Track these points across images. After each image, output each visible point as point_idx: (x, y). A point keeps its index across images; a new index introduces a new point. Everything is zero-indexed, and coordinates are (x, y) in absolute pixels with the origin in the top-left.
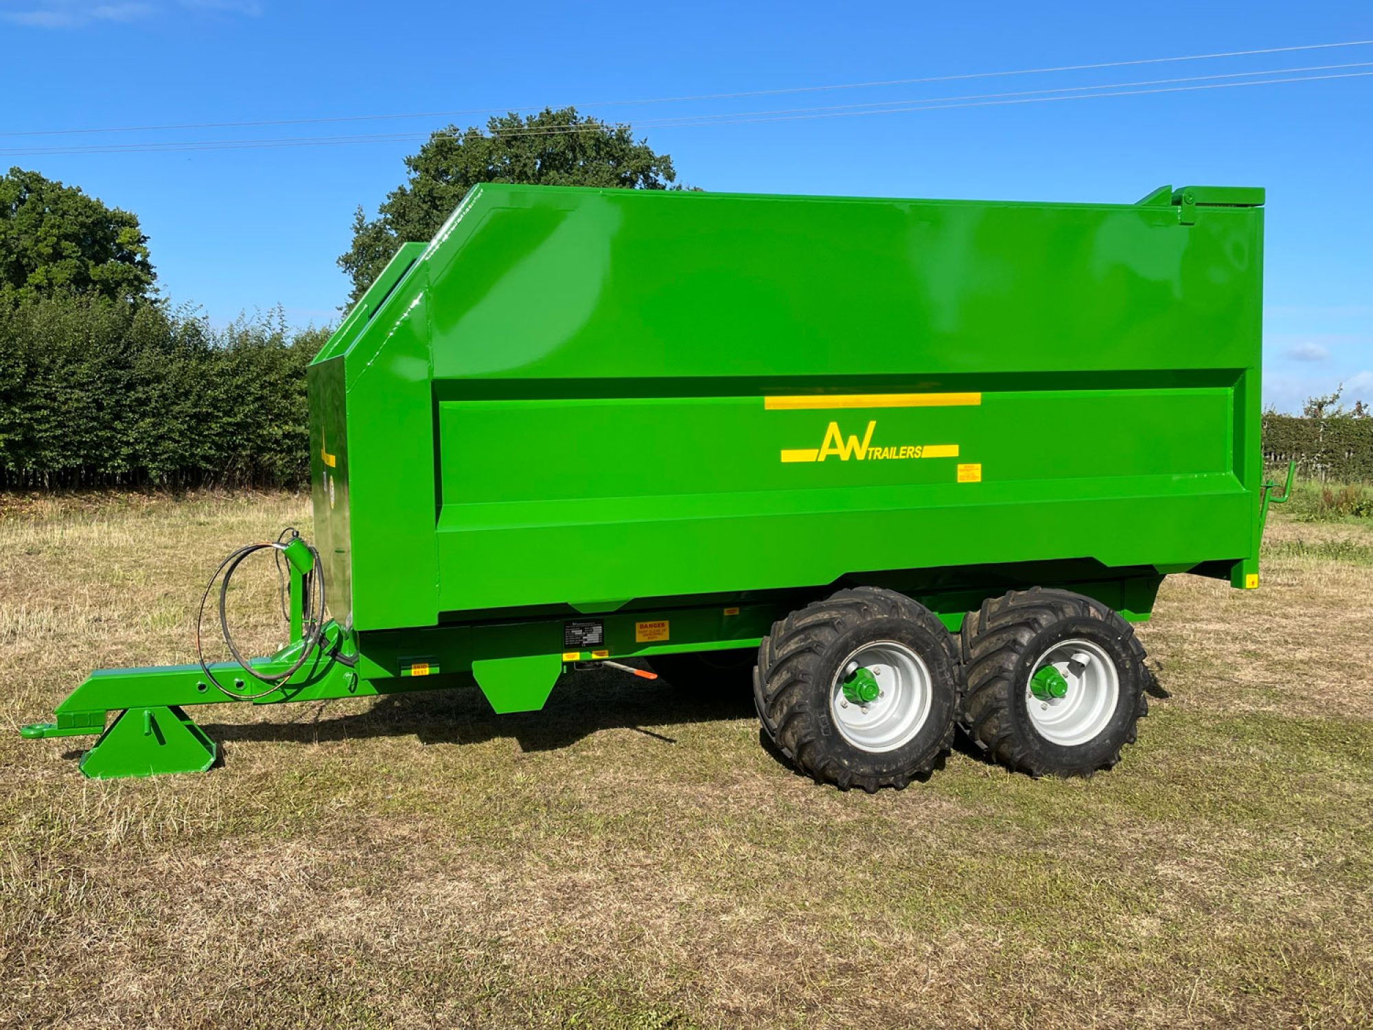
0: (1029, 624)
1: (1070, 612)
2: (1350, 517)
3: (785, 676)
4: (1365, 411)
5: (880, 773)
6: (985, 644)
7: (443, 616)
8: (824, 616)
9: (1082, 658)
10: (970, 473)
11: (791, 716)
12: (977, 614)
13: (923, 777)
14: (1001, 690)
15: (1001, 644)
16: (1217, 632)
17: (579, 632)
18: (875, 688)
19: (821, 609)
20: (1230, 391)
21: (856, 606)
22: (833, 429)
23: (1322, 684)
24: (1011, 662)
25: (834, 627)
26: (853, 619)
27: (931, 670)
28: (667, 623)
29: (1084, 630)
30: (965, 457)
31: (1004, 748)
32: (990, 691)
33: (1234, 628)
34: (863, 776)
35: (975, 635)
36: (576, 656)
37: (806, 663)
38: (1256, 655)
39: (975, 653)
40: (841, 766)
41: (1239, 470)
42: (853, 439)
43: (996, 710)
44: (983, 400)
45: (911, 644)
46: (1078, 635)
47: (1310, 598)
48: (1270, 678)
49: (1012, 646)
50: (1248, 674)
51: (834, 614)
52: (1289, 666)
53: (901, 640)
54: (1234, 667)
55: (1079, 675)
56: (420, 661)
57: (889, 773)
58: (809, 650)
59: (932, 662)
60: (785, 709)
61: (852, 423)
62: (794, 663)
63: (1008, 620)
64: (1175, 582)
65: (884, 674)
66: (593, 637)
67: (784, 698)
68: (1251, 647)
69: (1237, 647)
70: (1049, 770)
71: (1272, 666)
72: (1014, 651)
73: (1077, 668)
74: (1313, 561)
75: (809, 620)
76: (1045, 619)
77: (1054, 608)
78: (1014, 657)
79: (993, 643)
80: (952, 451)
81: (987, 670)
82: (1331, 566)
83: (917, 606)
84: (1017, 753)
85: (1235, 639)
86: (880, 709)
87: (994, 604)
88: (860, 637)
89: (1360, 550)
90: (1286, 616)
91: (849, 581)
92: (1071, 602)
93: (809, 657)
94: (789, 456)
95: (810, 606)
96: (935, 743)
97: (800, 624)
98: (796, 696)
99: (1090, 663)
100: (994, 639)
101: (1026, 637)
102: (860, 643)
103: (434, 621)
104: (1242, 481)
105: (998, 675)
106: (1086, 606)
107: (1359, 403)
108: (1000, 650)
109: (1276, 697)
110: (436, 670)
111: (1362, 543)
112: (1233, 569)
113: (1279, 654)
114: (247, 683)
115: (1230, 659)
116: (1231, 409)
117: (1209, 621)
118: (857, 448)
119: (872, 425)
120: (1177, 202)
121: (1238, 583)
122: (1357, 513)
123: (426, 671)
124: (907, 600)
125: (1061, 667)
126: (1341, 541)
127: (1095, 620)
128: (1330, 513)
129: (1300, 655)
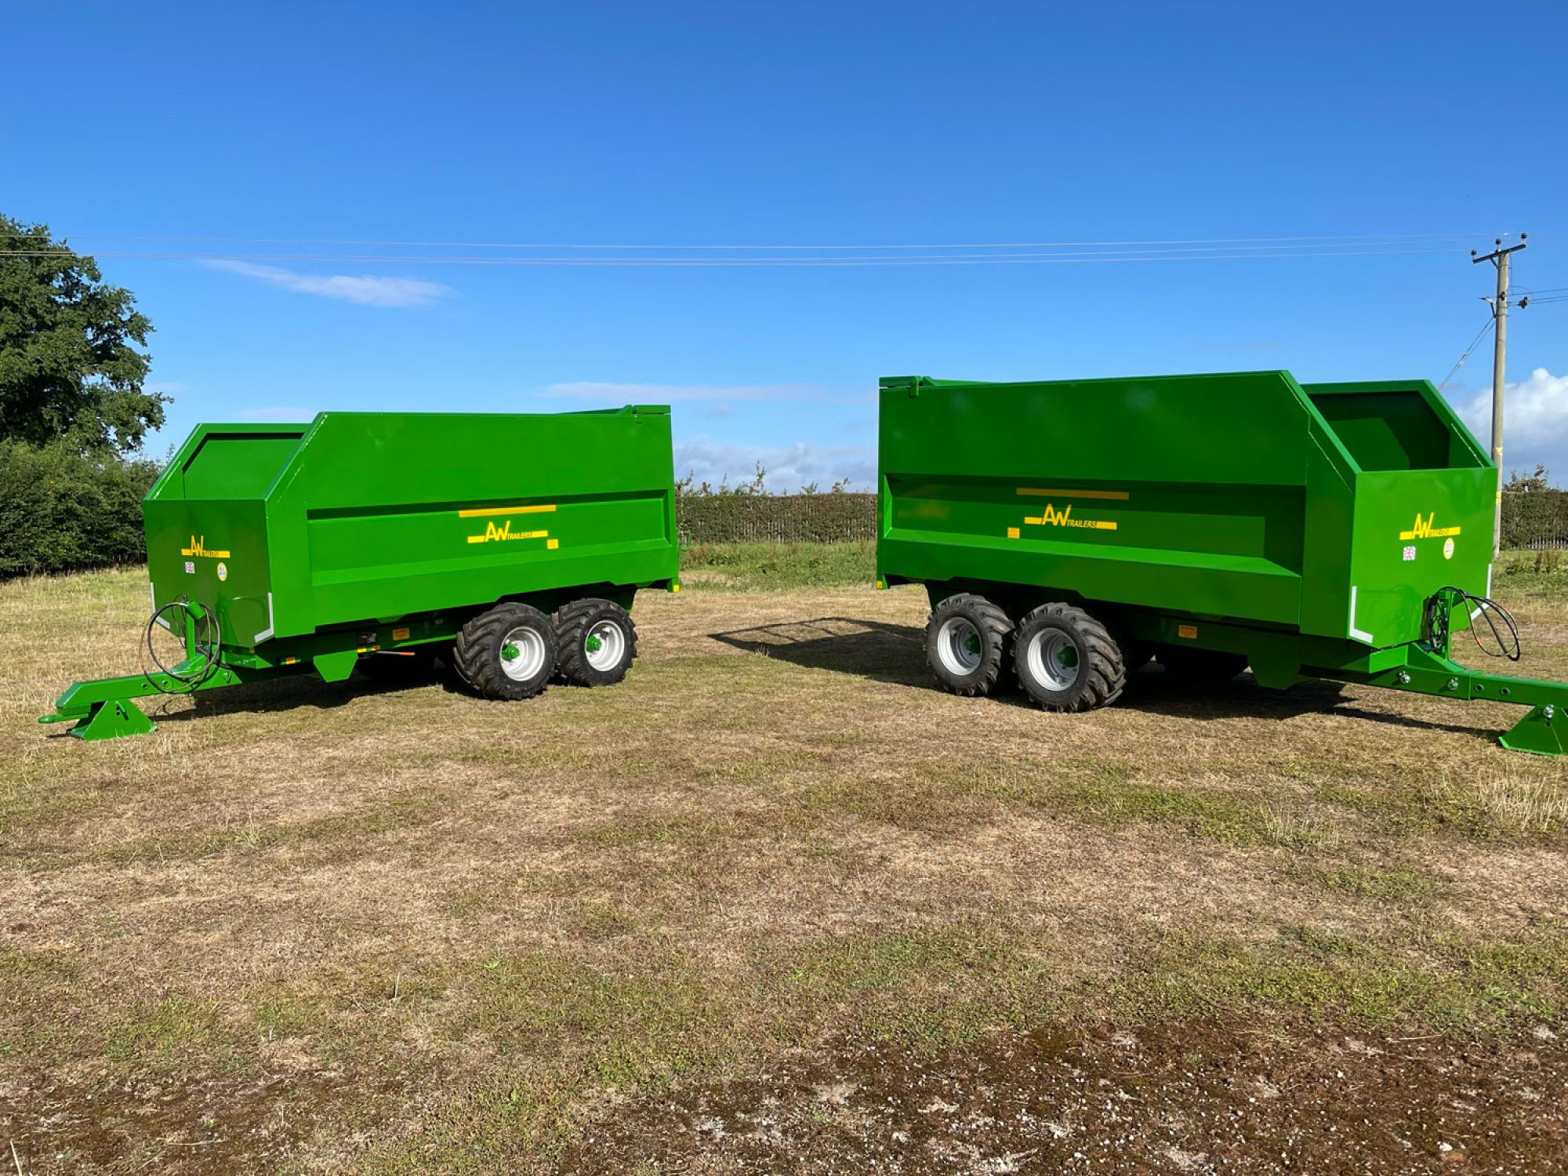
0: (585, 614)
1: (602, 607)
2: (707, 566)
3: (477, 648)
4: (709, 490)
5: (524, 691)
6: (564, 627)
7: (318, 628)
8: (494, 617)
9: (607, 629)
10: (553, 544)
11: (483, 666)
12: (557, 614)
13: (540, 692)
14: (574, 646)
15: (572, 626)
16: (650, 629)
17: (365, 637)
18: (517, 651)
19: (491, 614)
20: (662, 500)
21: (509, 611)
22: (491, 525)
23: (705, 644)
24: (578, 633)
25: (501, 622)
26: (509, 617)
27: (543, 639)
28: (408, 630)
29: (609, 616)
30: (551, 537)
31: (577, 675)
32: (569, 648)
33: (658, 626)
34: (517, 692)
35: (558, 623)
36: (364, 650)
37: (489, 640)
38: (672, 636)
39: (559, 632)
40: (506, 688)
41: (668, 536)
42: (500, 530)
43: (573, 656)
44: (557, 509)
45: (535, 628)
46: (606, 618)
47: (693, 610)
48: (681, 645)
49: (578, 625)
50: (670, 645)
51: (499, 616)
52: (689, 639)
53: (530, 626)
54: (663, 642)
55: (605, 639)
56: (290, 656)
57: (528, 690)
58: (489, 633)
59: (544, 635)
60: (478, 664)
61: (499, 522)
62: (482, 641)
63: (573, 614)
64: (641, 595)
65: (520, 645)
66: (372, 639)
67: (477, 659)
68: (669, 633)
69: (662, 634)
70: (596, 683)
71: (681, 640)
72: (579, 627)
73: (604, 635)
74: (690, 592)
75: (485, 620)
76: (592, 611)
77: (596, 606)
78: (580, 631)
79: (569, 625)
80: (544, 534)
81: (567, 638)
82: (700, 594)
83: (536, 610)
84: (583, 676)
85: (660, 631)
86: (518, 662)
87: (564, 608)
88: (512, 626)
89: (715, 585)
90: (682, 619)
91: (504, 599)
92: (603, 604)
93: (489, 637)
94: (472, 540)
95: (484, 614)
96: (548, 674)
97: (479, 623)
98: (485, 656)
99: (611, 632)
100: (568, 624)
101: (584, 621)
102: (512, 628)
103: (313, 631)
104: (669, 541)
105: (573, 640)
106: (609, 604)
107: (704, 484)
108: (573, 628)
109: (685, 651)
110: (299, 661)
111: (715, 581)
112: (668, 584)
113: (683, 634)
114: (170, 682)
115: (660, 639)
116: (662, 509)
117: (644, 625)
118: (501, 535)
119: (508, 523)
120: (635, 412)
121: (671, 590)
122: (711, 563)
123: (294, 662)
124: (531, 607)
125: (597, 636)
126: (703, 580)
127: (613, 611)
128: (695, 564)
129: (693, 634)
